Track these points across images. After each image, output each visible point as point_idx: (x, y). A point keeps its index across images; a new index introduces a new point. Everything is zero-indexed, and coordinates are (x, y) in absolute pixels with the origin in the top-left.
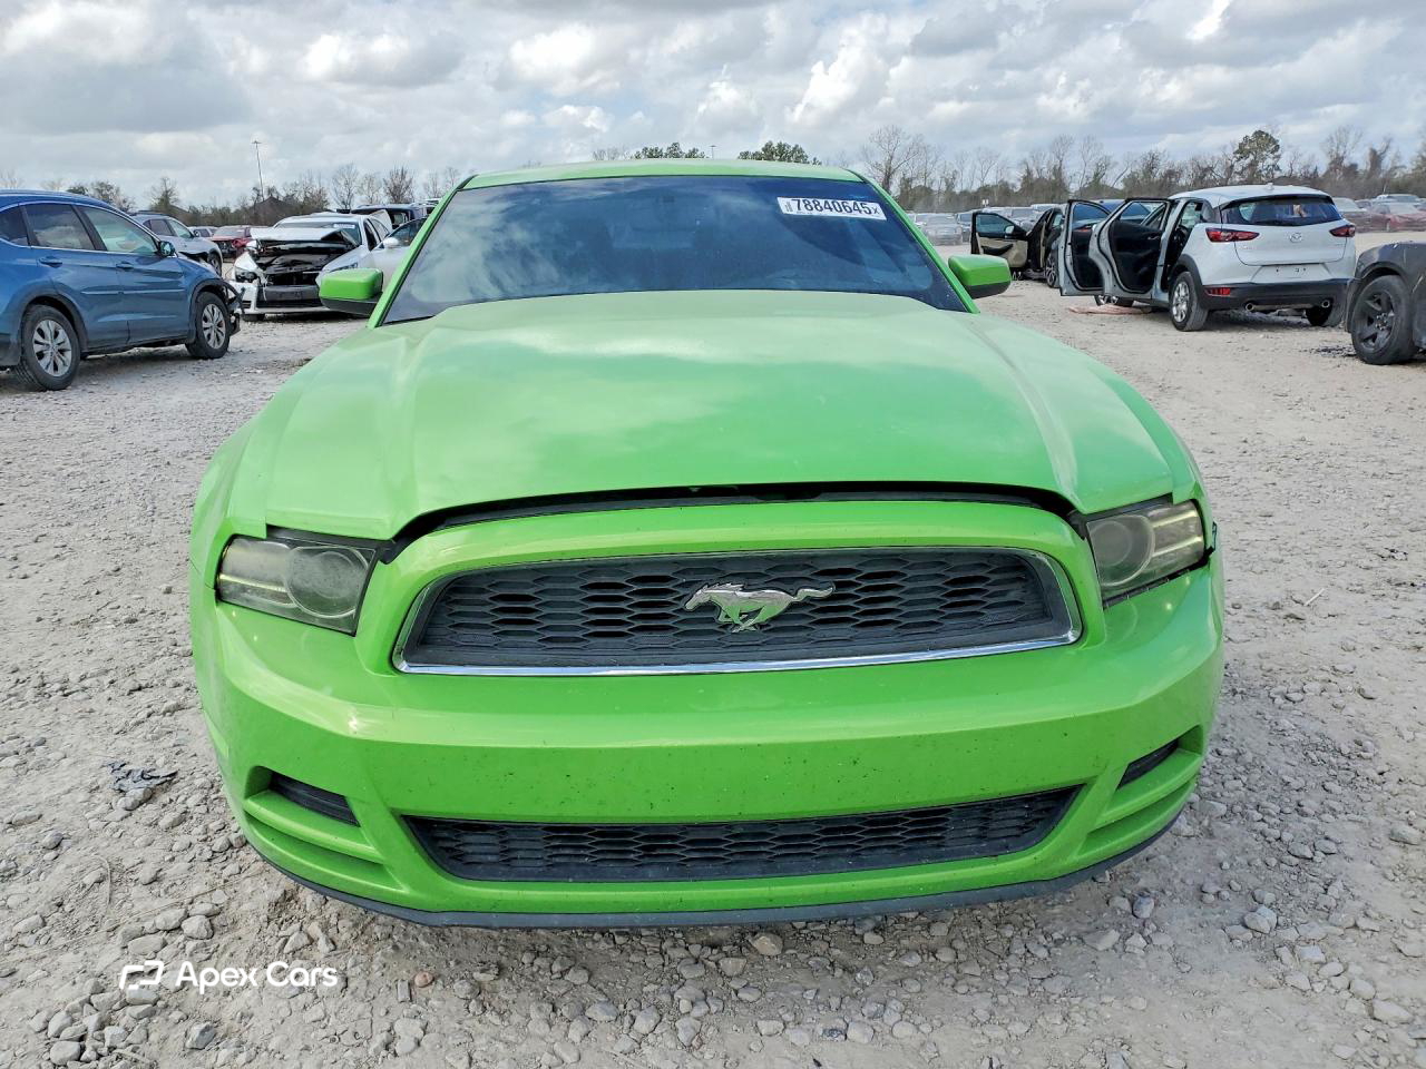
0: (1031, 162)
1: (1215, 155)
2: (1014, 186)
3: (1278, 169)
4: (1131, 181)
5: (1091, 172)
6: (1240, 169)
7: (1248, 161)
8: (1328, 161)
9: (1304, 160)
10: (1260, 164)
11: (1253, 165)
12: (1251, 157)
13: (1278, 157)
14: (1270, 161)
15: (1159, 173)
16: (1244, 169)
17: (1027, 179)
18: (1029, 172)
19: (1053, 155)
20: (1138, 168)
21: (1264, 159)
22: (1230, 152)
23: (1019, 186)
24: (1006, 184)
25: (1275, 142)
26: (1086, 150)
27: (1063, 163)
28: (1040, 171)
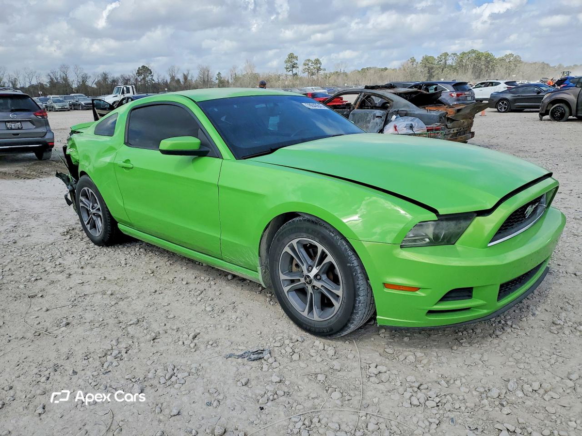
0: (52, 75)
1: (130, 74)
2: (46, 85)
3: (154, 80)
4: (98, 83)
5: (80, 80)
6: (140, 80)
7: (142, 77)
8: (170, 78)
9: (162, 77)
10: (147, 78)
11: (144, 78)
12: (143, 76)
13: (152, 76)
14: (150, 77)
15: (109, 81)
16: (141, 80)
17: (52, 82)
18: (52, 79)
19: (62, 73)
20: (100, 78)
21: (148, 76)
22: (135, 72)
23: (48, 85)
24: (42, 84)
25: (150, 70)
26: (76, 70)
27: (67, 76)
28: (57, 79)
